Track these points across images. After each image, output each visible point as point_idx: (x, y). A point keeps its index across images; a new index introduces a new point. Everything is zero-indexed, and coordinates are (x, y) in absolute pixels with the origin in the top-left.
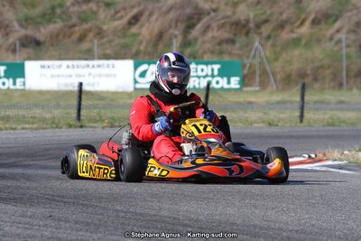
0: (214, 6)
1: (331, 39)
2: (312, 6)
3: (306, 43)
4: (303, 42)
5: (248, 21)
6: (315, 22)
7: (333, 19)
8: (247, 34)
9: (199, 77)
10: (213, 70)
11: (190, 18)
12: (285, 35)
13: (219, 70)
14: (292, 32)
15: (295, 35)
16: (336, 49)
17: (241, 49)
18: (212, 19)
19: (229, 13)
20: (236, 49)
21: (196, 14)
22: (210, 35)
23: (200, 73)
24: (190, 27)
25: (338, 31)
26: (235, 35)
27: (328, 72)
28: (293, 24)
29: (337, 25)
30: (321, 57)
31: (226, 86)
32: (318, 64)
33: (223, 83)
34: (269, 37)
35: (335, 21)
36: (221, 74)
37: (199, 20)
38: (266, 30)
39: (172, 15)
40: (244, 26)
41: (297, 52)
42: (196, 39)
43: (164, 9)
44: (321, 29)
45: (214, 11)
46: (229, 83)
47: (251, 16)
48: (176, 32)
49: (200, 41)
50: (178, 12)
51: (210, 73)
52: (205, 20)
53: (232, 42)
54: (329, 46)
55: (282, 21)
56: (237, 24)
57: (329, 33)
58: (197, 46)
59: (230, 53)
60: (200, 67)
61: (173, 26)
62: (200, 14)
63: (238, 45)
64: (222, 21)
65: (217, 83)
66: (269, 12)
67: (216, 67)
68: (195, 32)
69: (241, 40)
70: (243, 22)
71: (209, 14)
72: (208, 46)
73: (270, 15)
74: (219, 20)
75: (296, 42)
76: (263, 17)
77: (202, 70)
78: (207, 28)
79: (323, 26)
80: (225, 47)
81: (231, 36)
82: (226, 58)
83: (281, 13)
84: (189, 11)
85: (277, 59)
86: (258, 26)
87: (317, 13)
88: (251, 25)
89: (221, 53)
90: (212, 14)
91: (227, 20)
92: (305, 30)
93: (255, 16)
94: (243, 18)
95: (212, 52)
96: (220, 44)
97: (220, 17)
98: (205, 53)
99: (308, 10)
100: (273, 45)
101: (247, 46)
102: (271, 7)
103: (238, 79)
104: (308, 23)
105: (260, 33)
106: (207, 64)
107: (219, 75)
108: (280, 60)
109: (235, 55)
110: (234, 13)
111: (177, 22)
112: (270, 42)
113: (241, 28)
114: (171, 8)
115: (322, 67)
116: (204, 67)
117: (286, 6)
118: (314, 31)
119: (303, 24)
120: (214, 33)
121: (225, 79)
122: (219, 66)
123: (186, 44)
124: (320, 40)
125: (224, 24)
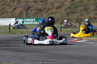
1: (60, 12)
2: (56, 5)
3: (55, 13)
4: (54, 13)
5: (41, 9)
6: (56, 8)
7: (61, 7)
8: (41, 12)
9: (31, 22)
10: (34, 20)
11: (28, 8)
12: (50, 12)
14: (51, 11)
15: (52, 12)
16: (61, 14)
17: (40, 15)
20: (38, 15)
22: (32, 12)
23: (31, 21)
24: (28, 10)
25: (62, 10)
26: (38, 12)
27: (60, 20)
28: (51, 9)
29: (62, 9)
30: (58, 16)
31: (37, 23)
32: (58, 18)
34: (46, 12)
35: (61, 8)
36: (36, 21)
37: (30, 8)
38: (45, 10)
39: (23, 8)
40: (40, 10)
41: (52, 15)
43: (21, 6)
44: (58, 10)
45: (33, 6)
48: (25, 12)
49: (30, 13)
50: (25, 7)
51: (33, 21)
52: (31, 8)
53: (38, 13)
54: (60, 14)
56: (38, 9)
57: (60, 11)
58: (30, 15)
59: (37, 16)
60: (31, 19)
61: (24, 10)
62: (30, 7)
63: (39, 14)
65: (35, 23)
66: (46, 6)
67: (34, 19)
68: (29, 12)
69: (40, 13)
70: (40, 9)
71: (32, 7)
72: (32, 15)
76: (45, 8)
77: (31, 20)
78: (32, 10)
79: (58, 9)
80: (36, 15)
81: (37, 12)
82: (36, 17)
83: (49, 7)
86: (43, 10)
87: (57, 6)
88: (42, 9)
89: (35, 16)
90: (33, 7)
92: (54, 10)
93: (43, 7)
94: (40, 8)
95: (33, 16)
96: (35, 14)
97: (34, 8)
100: (47, 14)
101: (41, 14)
102: (46, 5)
104: (55, 8)
105: (44, 11)
107: (35, 21)
110: (38, 7)
111: (24, 9)
112: (46, 13)
114: (23, 6)
115: (59, 18)
116: (32, 19)
117: (49, 5)
118: (56, 10)
119: (53, 9)
120: (33, 12)
121: (37, 22)
122: (35, 19)
123: (27, 14)
124: (58, 12)
125: (35, 9)
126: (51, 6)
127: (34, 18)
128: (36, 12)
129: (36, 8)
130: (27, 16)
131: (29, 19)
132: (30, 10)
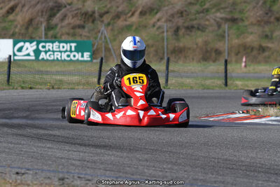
0: (69, 2)
1: (154, 26)
2: (140, 2)
3: (136, 29)
4: (134, 28)
5: (94, 12)
6: (143, 13)
7: (155, 11)
8: (93, 22)
9: (61, 52)
10: (71, 47)
11: (52, 9)
12: (121, 23)
13: (75, 47)
14: (126, 20)
15: (128, 23)
16: (157, 33)
17: (89, 32)
18: (68, 10)
19: (80, 6)
20: (85, 32)
21: (56, 6)
22: (66, 22)
23: (61, 49)
24: (52, 16)
25: (158, 20)
26: (84, 22)
27: (152, 49)
28: (126, 14)
29: (158, 16)
30: (147, 38)
31: (80, 59)
33: (78, 56)
34: (109, 24)
35: (157, 13)
36: (77, 50)
37: (59, 10)
38: (107, 19)
39: (39, 7)
40: (91, 16)
42: (56, 25)
43: (33, 3)
44: (146, 19)
45: (69, 4)
46: (82, 56)
47: (96, 9)
48: (42, 20)
49: (59, 26)
50: (44, 5)
51: (69, 49)
52: (63, 10)
53: (83, 27)
54: (153, 31)
55: (118, 12)
56: (86, 14)
57: (152, 22)
58: (58, 29)
59: (81, 35)
60: (62, 45)
61: (40, 14)
62: (59, 7)
63: (86, 29)
64: (76, 12)
65: (74, 56)
66: (109, 6)
67: (73, 45)
68: (55, 20)
69: (89, 25)
70: (90, 13)
71: (65, 7)
72: (64, 30)
73: (110, 8)
74: (73, 11)
75: (128, 28)
76: (105, 9)
77: (63, 47)
78: (65, 16)
79: (147, 16)
80: (79, 31)
81: (82, 23)
82: (78, 39)
83: (118, 7)
84: (51, 4)
85: (115, 40)
86: (101, 16)
87: (143, 7)
88: (97, 15)
89: (74, 35)
90: (68, 7)
91: (79, 11)
92: (135, 19)
93: (99, 8)
94: (90, 10)
95: (68, 34)
96: (74, 28)
97: (74, 9)
98: (62, 35)
99: (137, 5)
100: (112, 30)
101: (93, 30)
102: (110, 3)
103: (89, 53)
104: (137, 14)
105: (102, 22)
106: (66, 42)
107: (75, 51)
108: (118, 40)
109: (85, 36)
110: (83, 6)
111: (42, 12)
112: (110, 28)
113: (89, 17)
114: (38, 3)
116: (65, 45)
117: (121, 1)
118: (141, 20)
119: (133, 14)
120: (69, 20)
121: (80, 54)
122: (75, 44)
123: (49, 28)
124: (146, 26)
125: (76, 14)
126: (125, 4)
127: (73, 42)
128: (78, 22)
129: (78, 9)
130: (51, 33)
131: (57, 44)
132: (58, 15)
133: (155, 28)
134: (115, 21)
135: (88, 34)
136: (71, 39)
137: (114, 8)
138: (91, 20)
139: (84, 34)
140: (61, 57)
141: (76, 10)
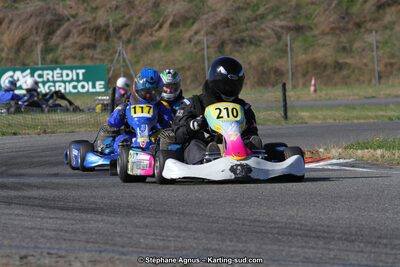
0: (73, 13)
1: (190, 41)
2: (170, 10)
3: (166, 46)
4: (163, 45)
5: (108, 26)
6: (174, 25)
7: (191, 21)
8: (107, 39)
9: (64, 82)
10: (78, 75)
11: (50, 24)
12: (145, 39)
13: (83, 74)
14: (151, 35)
15: (154, 39)
16: (195, 50)
17: (102, 53)
18: (72, 24)
19: (89, 19)
20: (97, 53)
21: (56, 20)
22: (70, 41)
23: (65, 78)
24: (51, 33)
25: (196, 33)
26: (95, 40)
27: (189, 73)
28: (151, 27)
29: (195, 27)
30: (181, 59)
31: (91, 90)
32: (180, 66)
33: (88, 87)
34: (129, 41)
35: (193, 23)
36: (86, 78)
37: (59, 26)
38: (125, 34)
39: (32, 22)
40: (104, 31)
41: (156, 55)
42: (57, 45)
43: (23, 17)
44: (179, 32)
45: (74, 17)
46: (94, 87)
47: (111, 21)
48: (37, 39)
49: (61, 47)
50: (38, 19)
51: (75, 78)
52: (66, 25)
53: (94, 47)
54: (189, 48)
55: (141, 25)
56: (97, 28)
57: (187, 35)
58: (59, 52)
59: (92, 58)
60: (65, 72)
61: (34, 31)
62: (60, 20)
63: (98, 50)
64: (83, 27)
65: (83, 87)
66: (128, 16)
67: (81, 72)
68: (55, 39)
69: (102, 44)
70: (103, 27)
71: (69, 19)
72: (69, 52)
73: (130, 19)
74: (79, 26)
75: (156, 45)
76: (122, 22)
77: (68, 75)
78: (67, 35)
79: (181, 29)
80: (90, 52)
81: (92, 41)
82: (88, 63)
83: (140, 18)
84: (49, 17)
85: (138, 62)
86: (118, 30)
87: (175, 16)
88: (111, 29)
89: (82, 58)
90: (72, 20)
91: (87, 25)
92: (164, 33)
93: (114, 21)
94: (102, 23)
95: (74, 57)
96: (82, 48)
97: (80, 22)
98: (66, 58)
99: (166, 13)
100: (134, 49)
101: (108, 50)
102: (129, 12)
103: (103, 83)
104: (166, 26)
105: (120, 38)
106: (71, 68)
107: (83, 80)
108: (142, 63)
109: (96, 59)
110: (95, 19)
111: (37, 28)
112: (131, 46)
113: (101, 33)
114: (31, 16)
115: (183, 68)
116: (69, 72)
117: (144, 10)
118: (172, 33)
119: (161, 27)
120: (74, 38)
121: (90, 83)
122: (83, 71)
123: (47, 50)
124: (179, 43)
125: (84, 29)
126: (150, 13)
127: (80, 68)
128: (87, 41)
129: (87, 22)
130: (50, 57)
131: (58, 71)
132: (59, 32)
133: (192, 44)
134: (138, 36)
135: (100, 57)
136: (77, 64)
137: (135, 19)
138: (104, 37)
139: (96, 56)
140: (65, 89)
141: (83, 24)
